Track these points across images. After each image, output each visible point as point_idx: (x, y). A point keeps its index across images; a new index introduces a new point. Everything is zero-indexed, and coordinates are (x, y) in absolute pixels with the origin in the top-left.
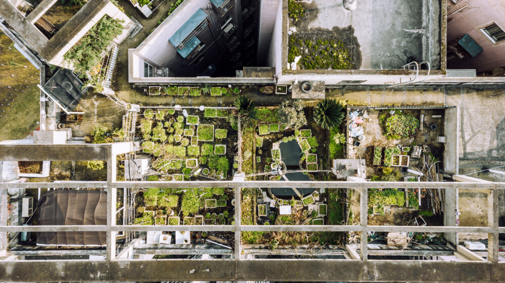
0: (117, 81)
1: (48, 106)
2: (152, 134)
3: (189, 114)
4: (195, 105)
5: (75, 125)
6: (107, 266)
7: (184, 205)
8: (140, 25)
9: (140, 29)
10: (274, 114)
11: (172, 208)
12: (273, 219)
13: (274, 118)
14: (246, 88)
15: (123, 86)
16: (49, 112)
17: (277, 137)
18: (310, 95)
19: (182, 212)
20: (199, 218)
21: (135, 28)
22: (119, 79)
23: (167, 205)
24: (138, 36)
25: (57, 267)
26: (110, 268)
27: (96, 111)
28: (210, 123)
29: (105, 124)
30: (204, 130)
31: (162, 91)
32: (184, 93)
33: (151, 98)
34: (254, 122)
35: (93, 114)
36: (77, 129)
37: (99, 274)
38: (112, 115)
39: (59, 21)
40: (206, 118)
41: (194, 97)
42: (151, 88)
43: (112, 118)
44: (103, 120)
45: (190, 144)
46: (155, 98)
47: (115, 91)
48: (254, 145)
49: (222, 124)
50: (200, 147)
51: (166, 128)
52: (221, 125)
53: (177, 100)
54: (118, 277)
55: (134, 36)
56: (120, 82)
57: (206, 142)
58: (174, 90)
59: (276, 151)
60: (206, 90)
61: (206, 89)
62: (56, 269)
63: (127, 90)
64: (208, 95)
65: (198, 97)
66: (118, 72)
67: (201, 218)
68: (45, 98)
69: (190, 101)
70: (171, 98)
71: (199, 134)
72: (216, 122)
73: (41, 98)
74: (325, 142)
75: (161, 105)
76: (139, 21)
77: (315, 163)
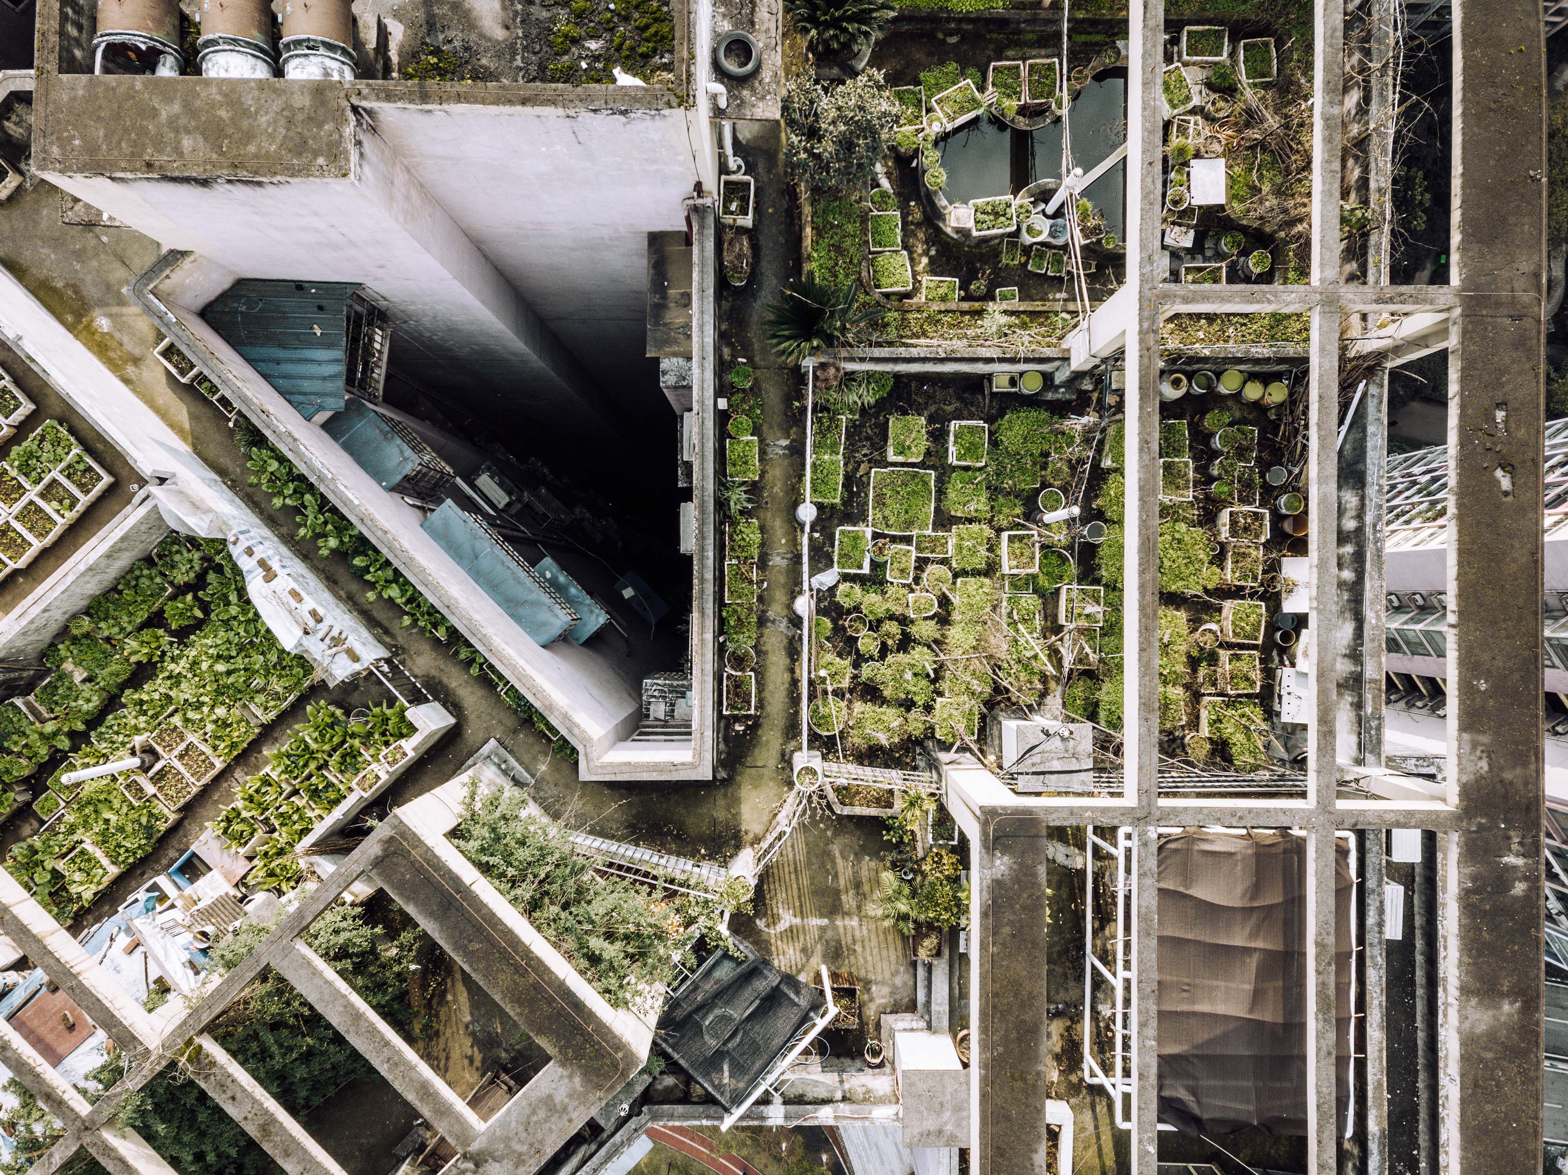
0: (702, 840)
1: (802, 1096)
2: (908, 705)
3: (830, 564)
4: (795, 543)
5: (871, 1000)
6: (1481, 826)
7: (1181, 583)
8: (486, 749)
9: (502, 751)
10: (833, 226)
11: (1194, 630)
12: (1240, 237)
13: (850, 228)
14: (730, 344)
15: (720, 814)
16: (823, 1094)
17: (918, 225)
18: (767, 46)
19: (1206, 591)
20: (1234, 523)
21: (499, 766)
22: (693, 831)
23: (1183, 648)
24: (526, 758)
25: (1481, 1028)
26: (1486, 815)
27: (816, 922)
28: (864, 485)
29: (866, 888)
30: (893, 506)
31: (739, 662)
32: (751, 582)
33: (769, 709)
34: (864, 304)
35: (829, 934)
36: (886, 990)
37: (1510, 860)
38: (833, 862)
39: (471, 1060)
40: (846, 502)
41: (762, 545)
42: (731, 706)
43: (844, 857)
44: (851, 892)
45: (944, 562)
46: (766, 694)
47: (738, 847)
48: (953, 306)
49: (868, 438)
50: (957, 520)
51: (884, 651)
52: (872, 445)
53: (776, 611)
54: (1526, 784)
55: (526, 774)
56: (705, 828)
57: (938, 500)
58: (739, 619)
59: (981, 217)
60: (737, 499)
61: (734, 497)
62: (1491, 1035)
63: (736, 801)
64: (754, 489)
65: (762, 529)
66: (665, 834)
67: (1231, 513)
68: (771, 1108)
69: (778, 561)
70: (766, 631)
71: (909, 524)
72: (859, 464)
73: (770, 1123)
74: (940, 36)
75: (792, 671)
76: (470, 755)
77: (1024, 72)
